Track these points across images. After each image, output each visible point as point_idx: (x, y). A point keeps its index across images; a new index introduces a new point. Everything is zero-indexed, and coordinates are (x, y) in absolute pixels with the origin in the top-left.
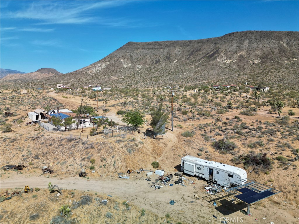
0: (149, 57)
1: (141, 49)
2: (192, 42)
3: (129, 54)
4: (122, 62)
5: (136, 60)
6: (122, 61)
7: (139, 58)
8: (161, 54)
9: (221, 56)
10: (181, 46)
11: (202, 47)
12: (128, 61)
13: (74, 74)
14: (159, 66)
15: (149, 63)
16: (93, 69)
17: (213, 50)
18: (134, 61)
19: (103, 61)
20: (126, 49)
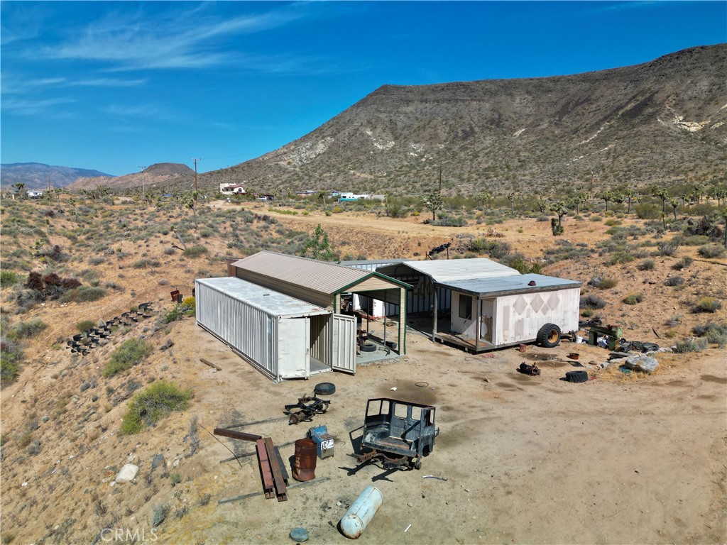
0: (442, 121)
1: (416, 102)
2: (558, 81)
3: (387, 117)
4: (369, 136)
5: (406, 132)
6: (369, 133)
7: (415, 127)
8: (476, 113)
9: (668, 113)
10: (528, 93)
11: (593, 93)
12: (384, 135)
13: (246, 168)
14: (477, 145)
15: (444, 138)
16: (294, 156)
17: (634, 97)
18: (401, 134)
19: (317, 137)
20: (378, 102)
